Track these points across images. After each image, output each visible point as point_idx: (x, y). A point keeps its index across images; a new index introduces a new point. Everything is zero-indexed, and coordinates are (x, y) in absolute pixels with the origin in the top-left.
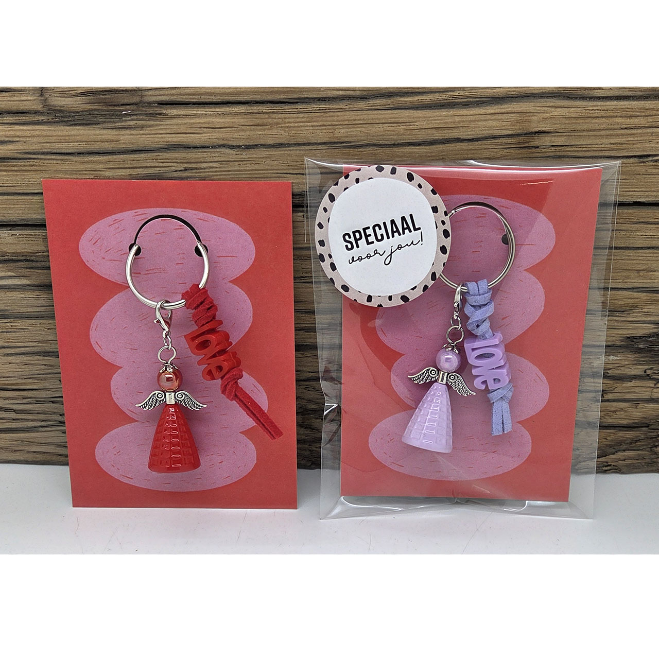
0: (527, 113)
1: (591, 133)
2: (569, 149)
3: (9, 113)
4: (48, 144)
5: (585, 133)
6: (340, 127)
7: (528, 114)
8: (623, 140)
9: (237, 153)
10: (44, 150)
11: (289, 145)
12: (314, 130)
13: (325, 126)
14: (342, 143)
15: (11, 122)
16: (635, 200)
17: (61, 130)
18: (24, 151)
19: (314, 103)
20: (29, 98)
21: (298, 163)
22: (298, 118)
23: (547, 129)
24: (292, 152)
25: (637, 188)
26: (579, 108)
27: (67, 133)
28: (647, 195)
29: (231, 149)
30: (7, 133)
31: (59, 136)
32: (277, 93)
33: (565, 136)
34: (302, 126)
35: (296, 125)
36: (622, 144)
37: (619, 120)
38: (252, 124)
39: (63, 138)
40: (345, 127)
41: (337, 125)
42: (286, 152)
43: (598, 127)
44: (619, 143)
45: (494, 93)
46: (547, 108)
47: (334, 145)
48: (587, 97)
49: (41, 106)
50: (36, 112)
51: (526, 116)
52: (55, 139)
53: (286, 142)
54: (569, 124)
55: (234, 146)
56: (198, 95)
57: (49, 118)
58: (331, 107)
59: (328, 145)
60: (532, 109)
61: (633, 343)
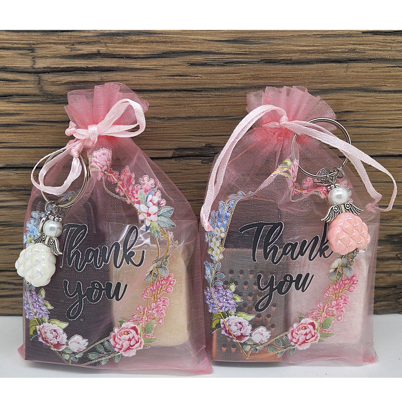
0: (341, 99)
1: (378, 113)
2: (364, 122)
3: (17, 95)
4: (42, 116)
5: (374, 113)
6: (227, 106)
7: (341, 101)
8: (396, 117)
9: (163, 122)
10: (39, 120)
11: (195, 118)
12: (211, 108)
13: (218, 106)
14: (228, 117)
15: (18, 101)
17: (52, 107)
18: (26, 120)
19: (212, 91)
20: (31, 86)
21: (200, 129)
22: (201, 101)
23: (352, 110)
24: (197, 122)
26: (372, 97)
27: (55, 109)
29: (159, 120)
30: (16, 108)
31: (49, 110)
32: (190, 85)
33: (363, 114)
34: (204, 106)
35: (200, 105)
36: (395, 119)
37: (394, 105)
38: (173, 104)
39: (52, 112)
40: (230, 106)
41: (226, 106)
42: (193, 122)
43: (382, 109)
44: (394, 119)
45: (323, 87)
46: (353, 97)
47: (223, 118)
48: (377, 91)
49: (38, 91)
50: (35, 95)
51: (341, 102)
52: (47, 113)
53: (193, 116)
54: (365, 107)
55: (161, 118)
56: (140, 85)
57: (43, 99)
58: (223, 94)
59: (219, 118)
60: (344, 97)
61: (391, 239)
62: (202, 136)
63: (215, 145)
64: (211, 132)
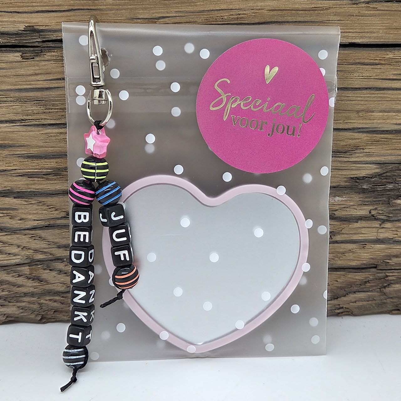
16: (351, 41)
25: (351, 29)
28: (361, 37)
61: (357, 184)
62: (18, 12)
63: (41, 28)
64: (32, 6)
